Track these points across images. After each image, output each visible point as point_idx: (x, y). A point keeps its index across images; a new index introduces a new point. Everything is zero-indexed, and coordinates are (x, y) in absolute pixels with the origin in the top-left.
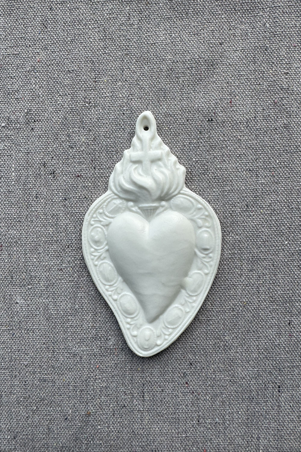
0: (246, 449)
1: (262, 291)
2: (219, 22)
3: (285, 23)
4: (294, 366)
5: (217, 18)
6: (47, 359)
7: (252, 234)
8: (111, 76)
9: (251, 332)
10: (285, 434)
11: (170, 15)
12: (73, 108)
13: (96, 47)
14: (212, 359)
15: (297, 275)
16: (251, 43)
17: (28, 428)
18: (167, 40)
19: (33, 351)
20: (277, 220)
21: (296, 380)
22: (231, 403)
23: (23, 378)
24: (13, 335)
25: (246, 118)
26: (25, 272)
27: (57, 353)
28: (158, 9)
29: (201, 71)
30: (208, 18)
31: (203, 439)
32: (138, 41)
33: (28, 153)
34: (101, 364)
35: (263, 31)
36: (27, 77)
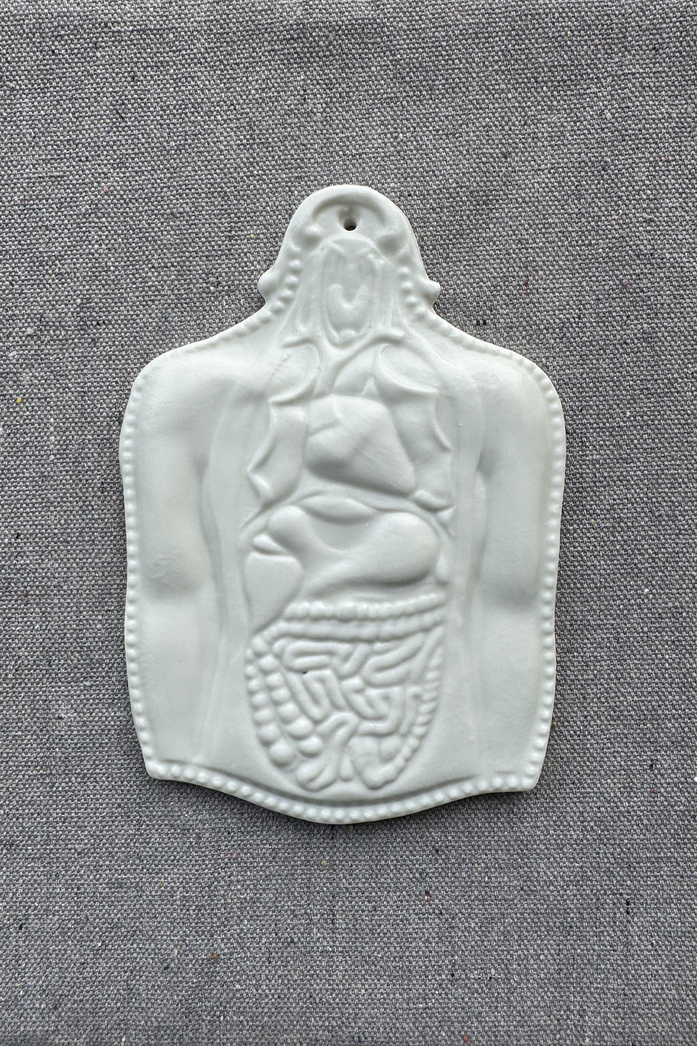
0: (555, 1035)
1: (592, 696)
2: (502, 108)
3: (647, 111)
4: (661, 858)
5: (496, 99)
6: (126, 840)
7: (571, 571)
8: (264, 226)
9: (567, 785)
10: (639, 1004)
11: (395, 93)
12: (182, 295)
13: (232, 161)
14: (483, 842)
15: (670, 661)
16: (572, 154)
17: (84, 987)
18: (388, 148)
19: (94, 822)
20: (625, 541)
21: (665, 887)
22: (523, 937)
23: (73, 880)
24: (51, 787)
25: (560, 319)
26: (78, 652)
27: (148, 825)
28: (367, 78)
29: (462, 216)
30: (477, 100)
31: (463, 1014)
32: (325, 150)
33: (85, 393)
34: (242, 850)
35: (596, 126)
36: (81, 228)
